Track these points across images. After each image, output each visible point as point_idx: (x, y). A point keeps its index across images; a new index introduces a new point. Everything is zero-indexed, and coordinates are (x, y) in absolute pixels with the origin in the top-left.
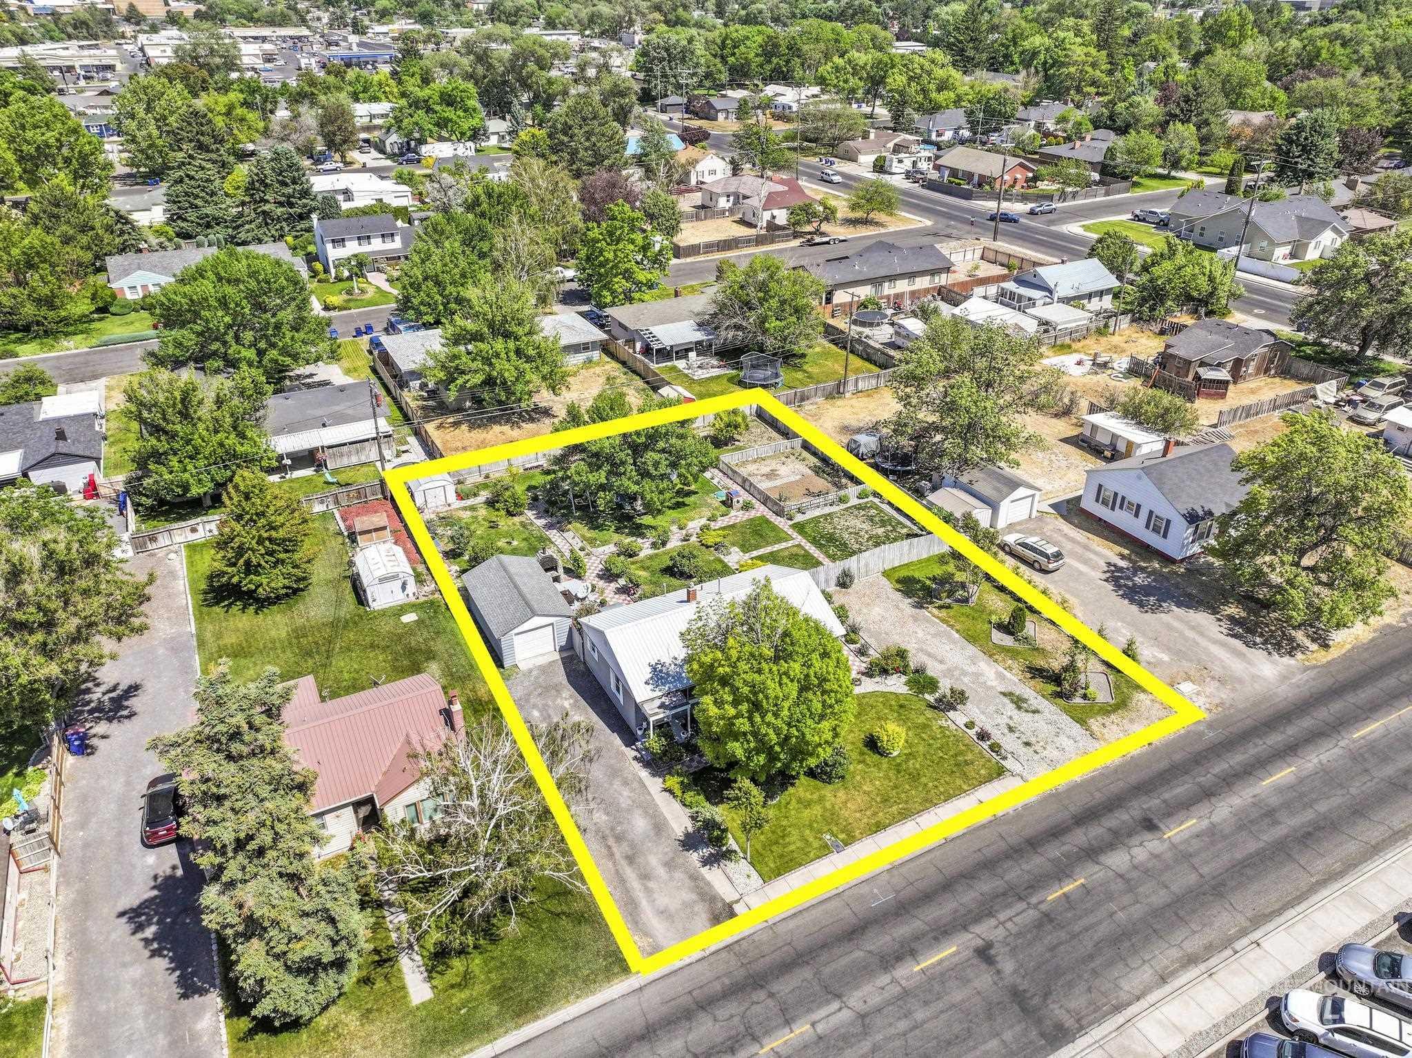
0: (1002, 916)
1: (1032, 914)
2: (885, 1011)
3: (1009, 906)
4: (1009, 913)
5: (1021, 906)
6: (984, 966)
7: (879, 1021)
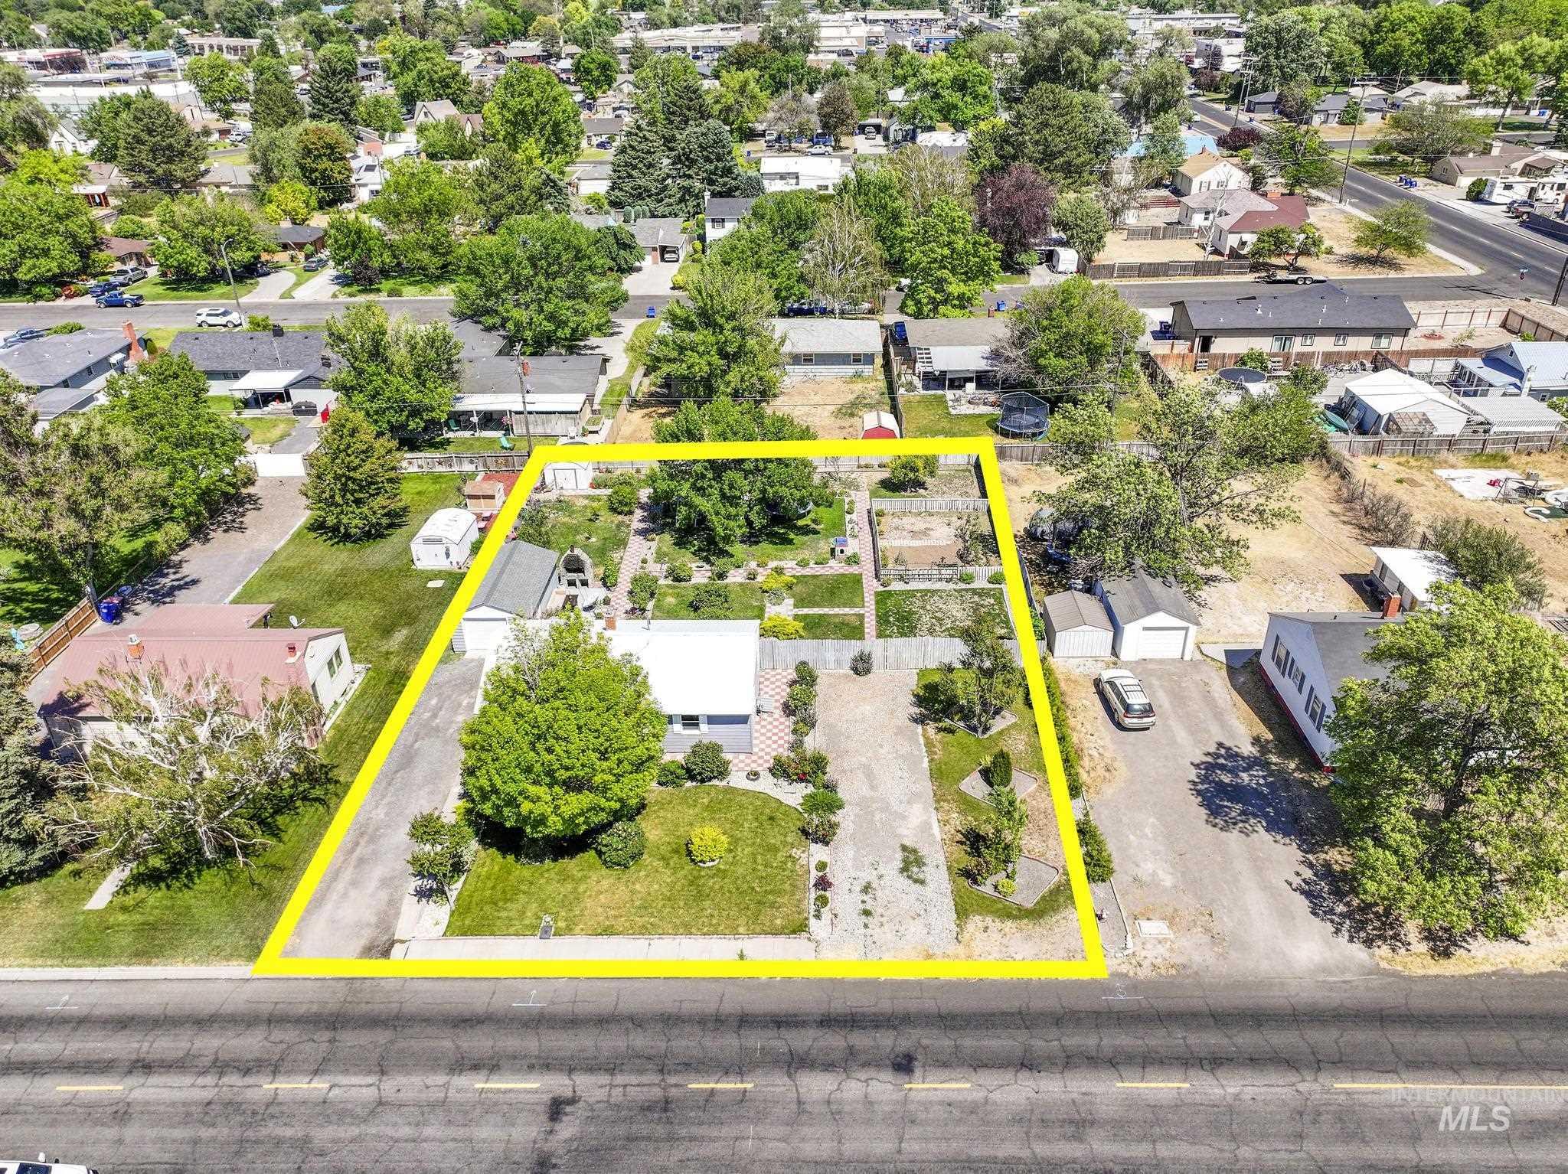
0: (620, 1079)
1: (657, 1093)
2: (404, 1110)
3: (641, 1072)
4: (634, 1079)
5: (656, 1078)
6: (544, 1118)
7: (390, 1116)
